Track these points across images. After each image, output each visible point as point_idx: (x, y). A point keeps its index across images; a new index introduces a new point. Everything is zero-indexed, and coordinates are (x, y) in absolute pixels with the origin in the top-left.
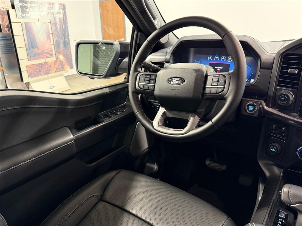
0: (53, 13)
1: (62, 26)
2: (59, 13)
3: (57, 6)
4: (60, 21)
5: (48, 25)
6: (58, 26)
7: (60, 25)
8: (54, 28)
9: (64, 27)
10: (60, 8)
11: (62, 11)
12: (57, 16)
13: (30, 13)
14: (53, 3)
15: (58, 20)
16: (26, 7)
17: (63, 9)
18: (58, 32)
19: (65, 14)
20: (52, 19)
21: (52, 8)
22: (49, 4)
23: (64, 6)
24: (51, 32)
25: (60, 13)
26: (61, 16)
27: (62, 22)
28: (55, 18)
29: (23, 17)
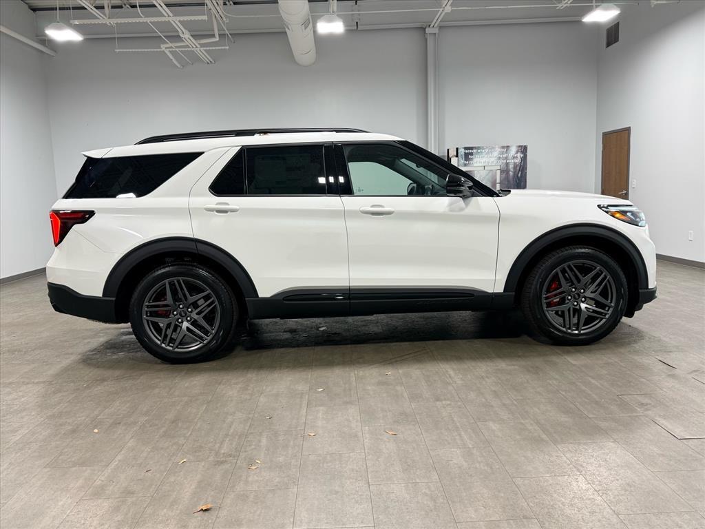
0: (506, 158)
1: (516, 173)
2: (514, 158)
3: (513, 150)
4: (515, 168)
5: (496, 173)
6: (511, 173)
7: (514, 173)
8: (504, 175)
9: (519, 175)
10: (517, 152)
11: (519, 155)
12: (511, 161)
13: (475, 160)
14: (508, 147)
15: (511, 166)
16: (472, 154)
17: (522, 152)
18: (509, 181)
19: (524, 159)
20: (504, 166)
21: (506, 152)
22: (503, 147)
23: (525, 148)
24: (498, 181)
25: (517, 157)
26: (518, 161)
27: (518, 168)
28: (507, 164)
29: (465, 165)
